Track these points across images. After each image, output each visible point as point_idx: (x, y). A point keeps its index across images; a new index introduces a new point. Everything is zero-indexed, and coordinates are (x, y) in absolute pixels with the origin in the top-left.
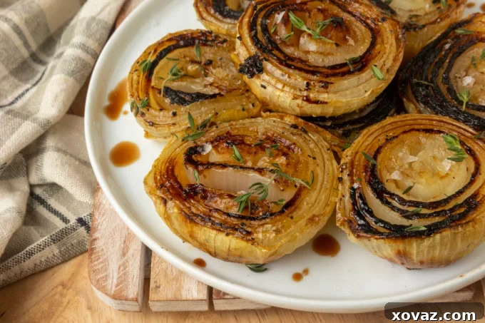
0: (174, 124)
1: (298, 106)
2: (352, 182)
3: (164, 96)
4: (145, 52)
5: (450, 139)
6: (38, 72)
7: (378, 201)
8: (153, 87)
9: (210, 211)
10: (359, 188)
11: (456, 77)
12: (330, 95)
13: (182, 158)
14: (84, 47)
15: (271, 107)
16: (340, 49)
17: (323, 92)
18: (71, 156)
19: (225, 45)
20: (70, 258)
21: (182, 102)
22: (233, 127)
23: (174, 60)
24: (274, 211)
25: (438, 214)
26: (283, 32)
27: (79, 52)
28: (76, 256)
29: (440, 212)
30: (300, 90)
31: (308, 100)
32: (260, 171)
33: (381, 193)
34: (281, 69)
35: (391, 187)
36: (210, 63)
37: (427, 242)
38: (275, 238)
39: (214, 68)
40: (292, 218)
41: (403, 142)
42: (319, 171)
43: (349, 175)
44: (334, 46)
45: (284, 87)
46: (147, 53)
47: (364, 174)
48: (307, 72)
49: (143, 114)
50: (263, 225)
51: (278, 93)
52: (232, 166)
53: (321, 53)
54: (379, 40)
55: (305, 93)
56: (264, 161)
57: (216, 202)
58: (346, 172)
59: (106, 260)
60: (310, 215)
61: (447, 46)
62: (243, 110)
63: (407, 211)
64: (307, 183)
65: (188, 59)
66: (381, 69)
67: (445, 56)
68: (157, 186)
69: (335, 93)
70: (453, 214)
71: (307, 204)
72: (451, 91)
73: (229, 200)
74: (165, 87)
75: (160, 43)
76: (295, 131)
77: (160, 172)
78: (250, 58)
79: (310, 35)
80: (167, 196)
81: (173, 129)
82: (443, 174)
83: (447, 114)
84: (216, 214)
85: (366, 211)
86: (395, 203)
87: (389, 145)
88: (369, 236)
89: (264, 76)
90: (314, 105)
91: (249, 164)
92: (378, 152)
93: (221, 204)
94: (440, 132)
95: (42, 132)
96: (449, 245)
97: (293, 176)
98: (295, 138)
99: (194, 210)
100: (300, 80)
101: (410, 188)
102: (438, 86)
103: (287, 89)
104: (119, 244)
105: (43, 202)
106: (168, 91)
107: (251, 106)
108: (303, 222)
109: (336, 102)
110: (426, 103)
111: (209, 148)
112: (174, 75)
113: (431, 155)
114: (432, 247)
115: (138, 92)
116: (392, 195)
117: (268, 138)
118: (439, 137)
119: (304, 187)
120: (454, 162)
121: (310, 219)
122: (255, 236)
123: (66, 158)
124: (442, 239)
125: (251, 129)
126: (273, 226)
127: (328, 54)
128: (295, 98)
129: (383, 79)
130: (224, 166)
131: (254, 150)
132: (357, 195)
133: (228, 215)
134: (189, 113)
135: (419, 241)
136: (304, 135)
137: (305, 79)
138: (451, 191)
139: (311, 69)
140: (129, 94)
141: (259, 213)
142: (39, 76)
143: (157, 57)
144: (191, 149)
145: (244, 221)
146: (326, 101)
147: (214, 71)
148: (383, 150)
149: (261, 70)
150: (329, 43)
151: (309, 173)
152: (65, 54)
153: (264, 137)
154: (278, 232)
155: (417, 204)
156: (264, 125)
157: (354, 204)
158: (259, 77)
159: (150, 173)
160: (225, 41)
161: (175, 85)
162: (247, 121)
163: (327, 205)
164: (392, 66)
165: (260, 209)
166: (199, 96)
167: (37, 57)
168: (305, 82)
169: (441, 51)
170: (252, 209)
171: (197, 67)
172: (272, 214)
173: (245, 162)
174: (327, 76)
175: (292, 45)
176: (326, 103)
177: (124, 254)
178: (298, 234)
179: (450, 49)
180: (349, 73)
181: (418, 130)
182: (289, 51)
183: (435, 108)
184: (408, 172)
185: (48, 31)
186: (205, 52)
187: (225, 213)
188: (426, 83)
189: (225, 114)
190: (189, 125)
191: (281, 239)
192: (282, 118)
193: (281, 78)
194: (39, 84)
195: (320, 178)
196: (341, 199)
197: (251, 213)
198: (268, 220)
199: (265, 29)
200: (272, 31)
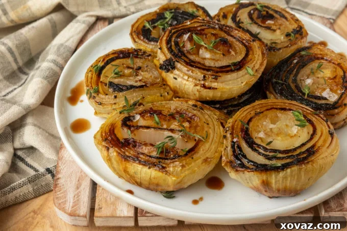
0: (115, 104)
1: (198, 91)
2: (233, 138)
3: (108, 87)
4: (97, 61)
5: (297, 113)
6: (22, 79)
7: (250, 150)
8: (101, 82)
9: (138, 154)
10: (237, 141)
11: (301, 80)
12: (219, 84)
13: (120, 123)
14: (54, 62)
15: (180, 94)
16: (226, 58)
17: (214, 82)
18: (43, 130)
19: (150, 58)
20: (40, 195)
21: (121, 90)
22: (154, 106)
23: (116, 66)
24: (181, 154)
25: (289, 157)
26: (189, 46)
27: (52, 65)
28: (44, 194)
29: (290, 156)
30: (199, 80)
31: (204, 86)
32: (172, 131)
33: (252, 144)
34: (187, 67)
35: (258, 142)
36: (140, 68)
37: (281, 174)
38: (181, 170)
39: (142, 71)
40: (192, 158)
41: (266, 116)
42: (211, 131)
43: (230, 134)
44: (222, 55)
45: (188, 78)
46: (98, 61)
47: (241, 133)
48: (204, 69)
49: (94, 97)
50: (173, 162)
51: (185, 82)
52: (154, 128)
53: (213, 59)
54: (251, 52)
55: (202, 82)
56: (175, 125)
57: (142, 148)
58: (229, 133)
59: (65, 191)
60: (204, 157)
61: (295, 61)
62: (161, 96)
63: (269, 155)
64: (203, 138)
65: (125, 66)
66: (252, 69)
67: (294, 67)
68: (103, 139)
69: (222, 82)
70: (299, 157)
71: (203, 150)
72: (297, 87)
73: (151, 147)
74: (109, 82)
75: (108, 55)
76: (195, 108)
77: (105, 132)
78: (167, 60)
79: (206, 48)
80: (109, 145)
81: (114, 107)
82: (292, 135)
83: (295, 100)
84: (141, 156)
85: (242, 155)
86: (261, 151)
87: (257, 117)
88: (243, 170)
89: (176, 72)
90: (208, 90)
91: (165, 127)
92: (250, 120)
93: (145, 150)
94: (290, 110)
95: (25, 113)
96: (296, 177)
97: (193, 133)
98: (195, 112)
99: (127, 154)
100: (199, 74)
101: (271, 142)
102: (289, 84)
103: (190, 79)
104: (74, 181)
105: (22, 160)
106: (111, 84)
107: (166, 93)
108: (200, 161)
109: (222, 88)
110: (281, 94)
111: (138, 117)
112: (116, 74)
113: (284, 124)
114: (285, 178)
115: (91, 84)
116: (259, 146)
117: (178, 112)
118: (290, 113)
119: (201, 141)
120: (299, 128)
121: (204, 160)
122: (167, 169)
123: (39, 131)
124: (292, 172)
125: (166, 106)
126: (180, 163)
127: (218, 60)
128: (196, 85)
129: (253, 75)
130: (148, 127)
131: (168, 118)
132: (236, 146)
133: (150, 157)
134: (125, 97)
135: (276, 173)
136: (201, 110)
137: (202, 73)
138: (297, 144)
139: (207, 68)
140: (85, 85)
141: (171, 155)
142: (23, 81)
143: (105, 63)
144: (126, 117)
145: (161, 160)
146: (216, 87)
147: (142, 73)
148: (254, 120)
149: (174, 68)
150: (218, 53)
151: (204, 132)
152: (42, 66)
153: (175, 111)
154: (183, 166)
155: (275, 151)
156: (175, 105)
157: (234, 151)
158: (172, 73)
159: (98, 132)
160: (150, 55)
161: (116, 81)
162: (164, 102)
163: (216, 152)
164: (259, 68)
165: (172, 153)
166: (132, 87)
167: (22, 70)
168: (203, 76)
169: (291, 64)
170: (166, 153)
171: (131, 70)
172: (179, 156)
173: (162, 125)
174: (217, 72)
175: (194, 54)
176: (216, 88)
177: (78, 188)
178: (196, 169)
179: (297, 63)
180: (232, 71)
181: (276, 109)
182: (192, 57)
183: (287, 97)
184: (270, 133)
185: (31, 54)
186: (137, 62)
187: (147, 156)
188: (281, 82)
189: (149, 98)
190: (125, 104)
191: (185, 171)
192: (187, 102)
193: (187, 72)
194: (23, 86)
195: (211, 136)
196: (225, 149)
197: (166, 156)
198: (176, 160)
199: (177, 44)
200: (181, 45)
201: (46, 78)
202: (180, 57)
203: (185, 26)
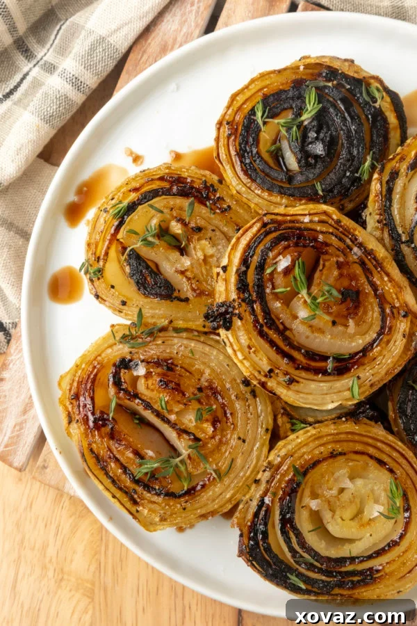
0: (120, 311)
2: (266, 494)
3: (125, 260)
5: (394, 488)
8: (118, 240)
10: (268, 505)
12: (290, 393)
16: (333, 331)
17: (284, 387)
23: (157, 209)
26: (279, 282)
30: (260, 373)
31: (263, 386)
33: (288, 523)
36: (199, 229)
39: (201, 239)
41: (348, 461)
42: (240, 460)
43: (268, 481)
44: (330, 323)
45: (244, 359)
48: (280, 351)
53: (310, 327)
55: (263, 379)
58: (267, 476)
63: (300, 555)
64: (219, 476)
65: (175, 213)
68: (69, 395)
73: (132, 455)
74: (131, 248)
76: (243, 390)
77: (80, 377)
78: (223, 304)
79: (305, 303)
80: (75, 413)
84: (113, 465)
85: (263, 533)
86: (295, 540)
87: (331, 461)
89: (230, 335)
91: (173, 417)
92: (316, 464)
94: (391, 471)
100: (265, 361)
103: (246, 363)
106: (133, 255)
111: (142, 370)
116: (296, 530)
117: (211, 387)
122: (141, 509)
127: (318, 330)
132: (264, 510)
133: (125, 470)
136: (250, 401)
137: (271, 361)
141: (156, 485)
145: (137, 487)
147: (198, 244)
149: (228, 328)
153: (206, 384)
164: (381, 380)
168: (269, 368)
171: (181, 230)
172: (167, 494)
173: (170, 412)
174: (298, 368)
175: (283, 300)
177: (25, 412)
181: (371, 457)
184: (332, 501)
187: (122, 466)
190: (136, 321)
195: (237, 470)
196: (247, 502)
198: (160, 499)
199: (261, 267)
200: (269, 271)
201: (48, 120)
202: (250, 303)
203: (298, 221)
